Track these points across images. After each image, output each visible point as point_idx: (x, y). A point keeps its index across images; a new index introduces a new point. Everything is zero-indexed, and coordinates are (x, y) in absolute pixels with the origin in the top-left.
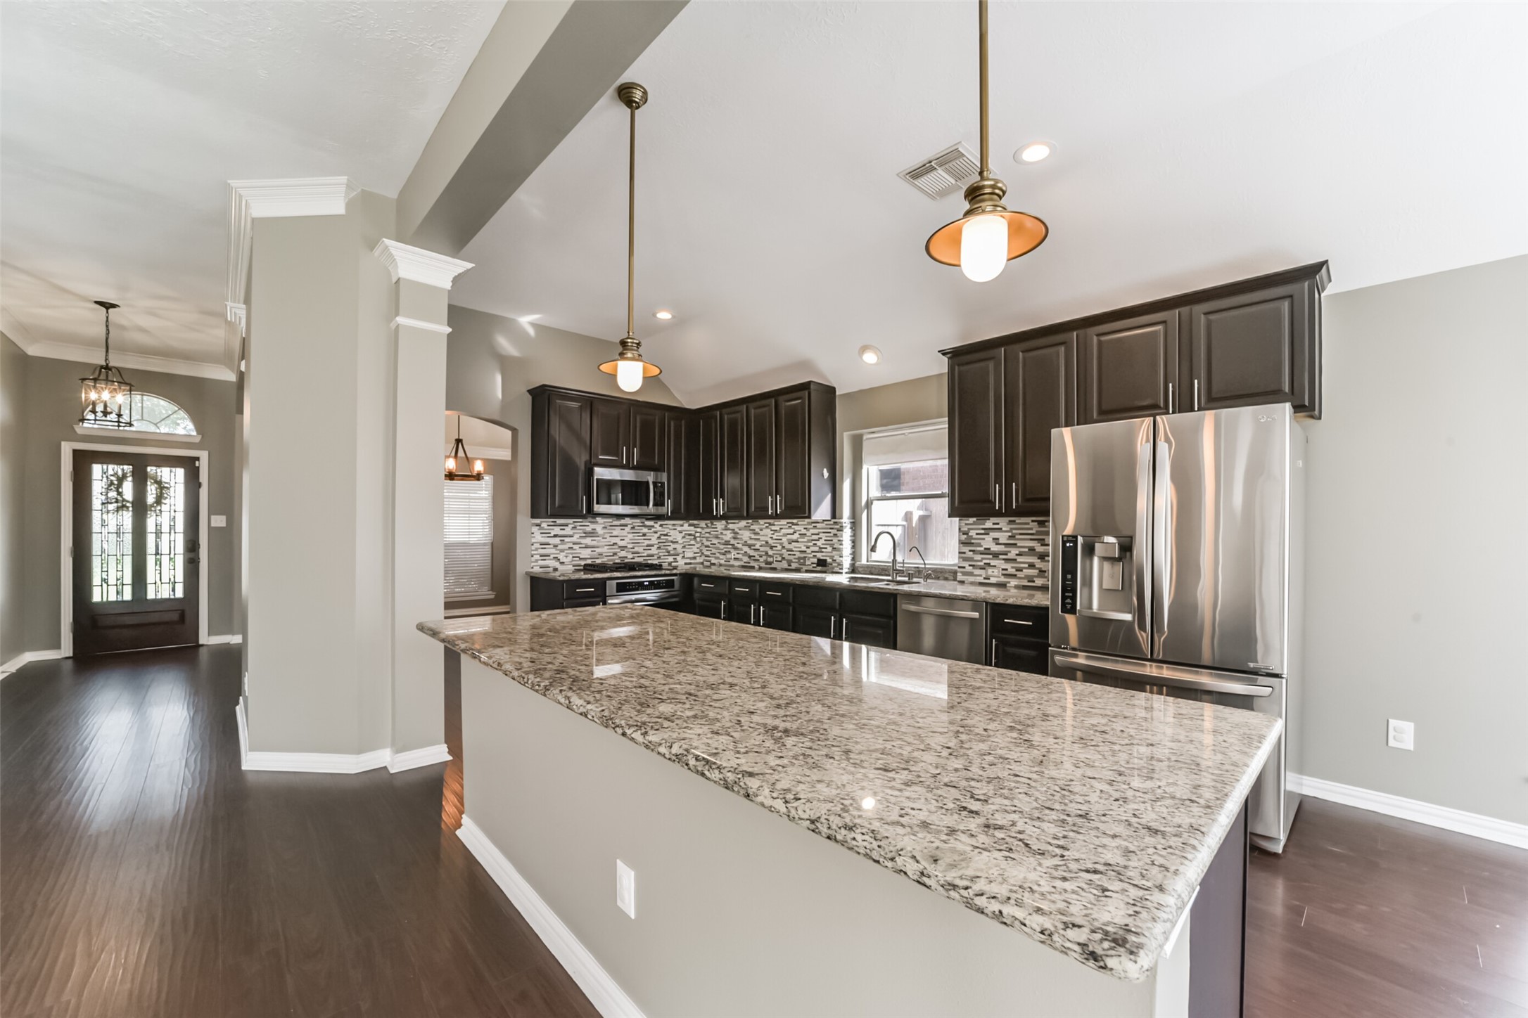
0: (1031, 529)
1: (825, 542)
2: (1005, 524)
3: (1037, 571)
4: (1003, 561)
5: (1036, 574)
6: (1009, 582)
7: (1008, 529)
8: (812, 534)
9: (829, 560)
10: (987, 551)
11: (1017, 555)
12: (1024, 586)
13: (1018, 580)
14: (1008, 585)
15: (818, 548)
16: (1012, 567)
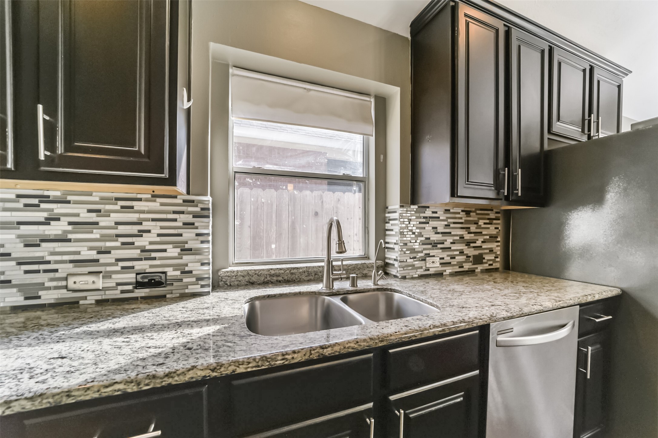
0: (461, 218)
1: (158, 239)
2: (442, 213)
3: (465, 257)
4: (441, 251)
5: (464, 260)
6: (445, 271)
7: (445, 218)
8: (117, 223)
9: (172, 273)
10: (428, 242)
11: (451, 243)
12: (456, 272)
13: (451, 268)
14: (444, 273)
15: (138, 251)
16: (448, 256)
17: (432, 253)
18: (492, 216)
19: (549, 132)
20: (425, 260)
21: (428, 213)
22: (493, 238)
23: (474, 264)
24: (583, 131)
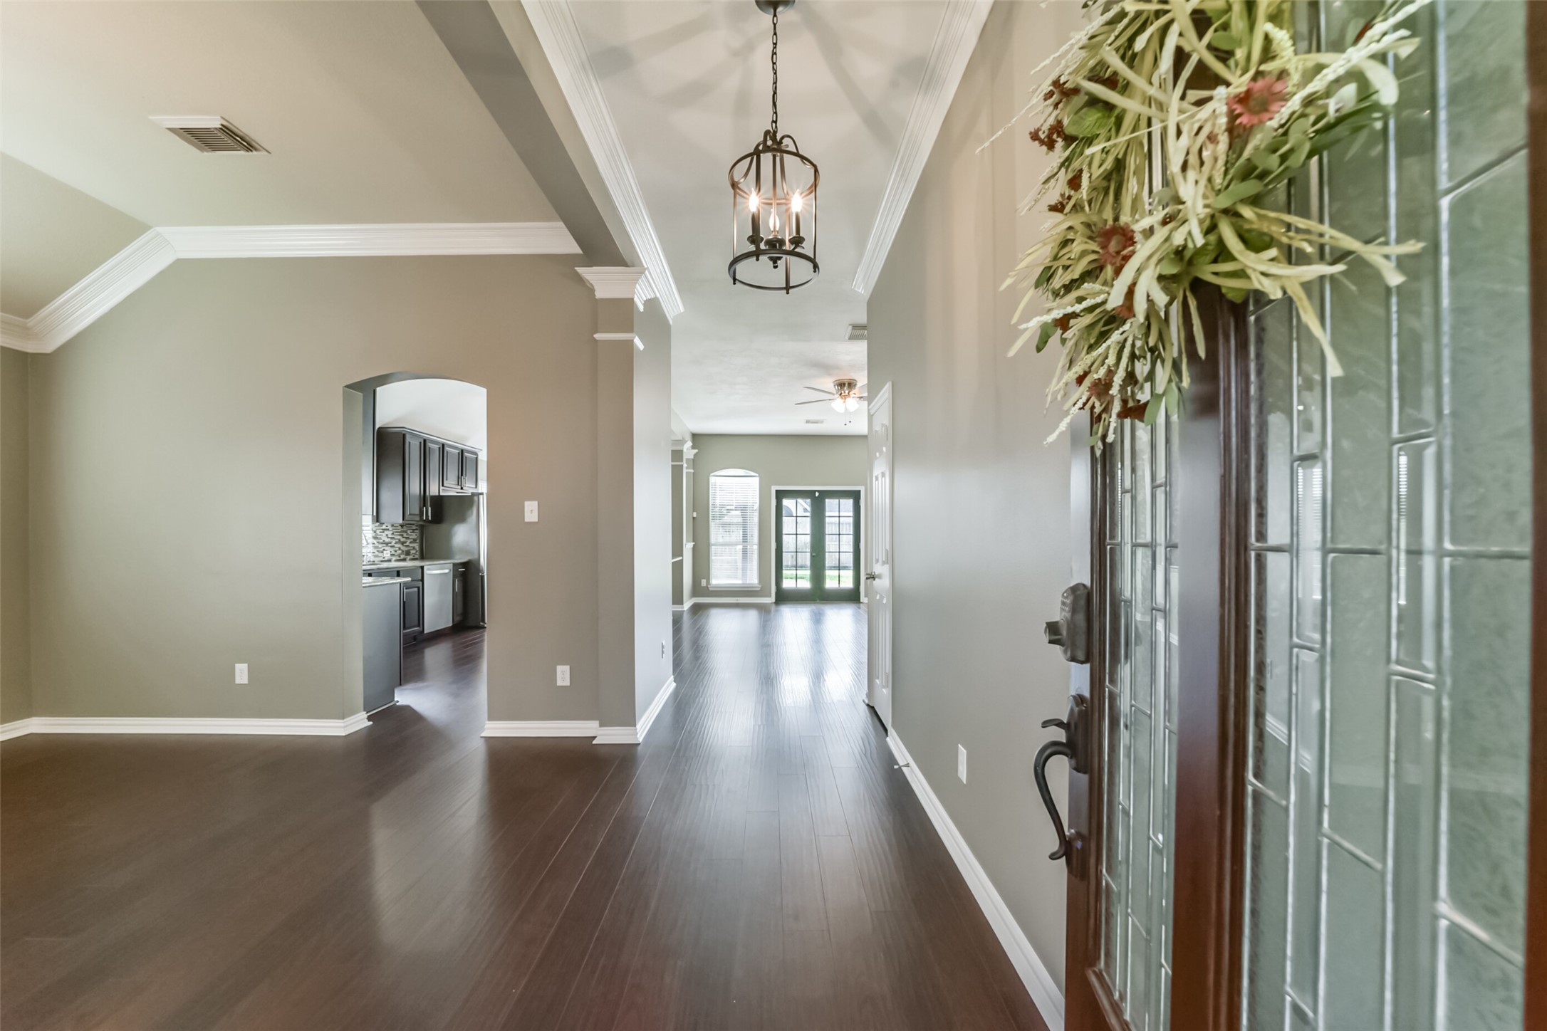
0: (399, 529)
2: (391, 526)
3: (401, 551)
4: (390, 548)
5: (401, 553)
7: (392, 530)
11: (395, 543)
12: (397, 560)
16: (393, 550)
17: (386, 548)
18: (414, 528)
19: (443, 486)
20: (382, 552)
21: (384, 527)
22: (415, 541)
23: (406, 555)
24: (458, 485)
